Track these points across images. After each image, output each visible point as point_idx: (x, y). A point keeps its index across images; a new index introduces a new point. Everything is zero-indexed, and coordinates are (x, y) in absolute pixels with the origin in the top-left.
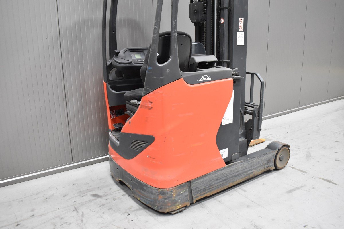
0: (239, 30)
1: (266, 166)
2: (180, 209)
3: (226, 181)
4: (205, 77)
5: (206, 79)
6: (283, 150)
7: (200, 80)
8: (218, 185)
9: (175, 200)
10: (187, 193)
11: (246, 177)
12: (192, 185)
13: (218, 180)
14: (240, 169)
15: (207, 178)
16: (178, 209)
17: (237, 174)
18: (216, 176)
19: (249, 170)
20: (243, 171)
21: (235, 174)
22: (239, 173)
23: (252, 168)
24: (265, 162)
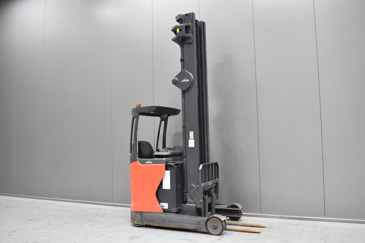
0: (190, 138)
1: (197, 226)
2: (137, 224)
3: (164, 222)
4: (149, 162)
5: (149, 163)
6: (214, 220)
7: (147, 163)
8: (157, 221)
9: (134, 218)
10: (140, 218)
11: (179, 226)
12: (143, 215)
13: (158, 218)
14: (174, 219)
15: (151, 214)
16: (135, 224)
17: (171, 220)
18: (157, 216)
19: (181, 223)
20: (176, 221)
21: (170, 220)
22: (172, 221)
23: (184, 222)
24: (196, 223)
